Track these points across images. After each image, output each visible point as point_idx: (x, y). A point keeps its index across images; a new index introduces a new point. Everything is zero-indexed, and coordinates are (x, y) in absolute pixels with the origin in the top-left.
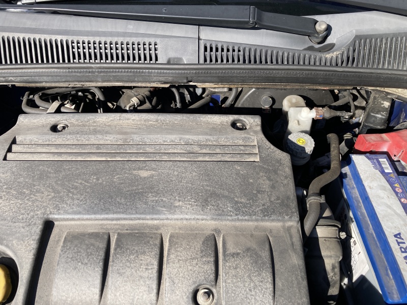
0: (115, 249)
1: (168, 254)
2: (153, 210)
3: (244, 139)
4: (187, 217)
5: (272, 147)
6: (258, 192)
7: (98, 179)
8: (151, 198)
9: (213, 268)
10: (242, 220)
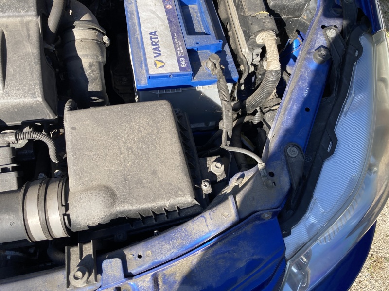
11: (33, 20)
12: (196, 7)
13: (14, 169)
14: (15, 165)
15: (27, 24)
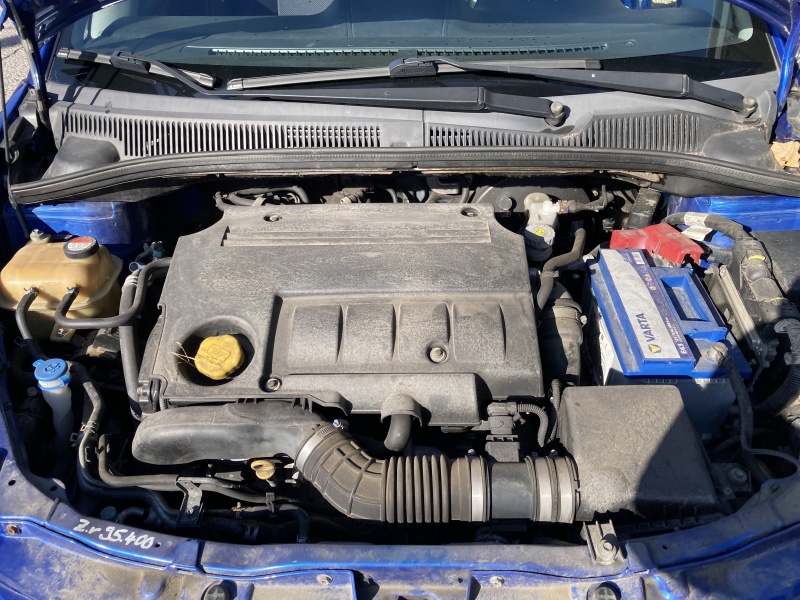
0: (349, 316)
1: (401, 318)
2: (384, 284)
3: (475, 224)
4: (418, 290)
5: (505, 229)
6: (490, 267)
7: (324, 260)
8: (380, 274)
9: (446, 328)
10: (473, 291)
11: (526, 295)
12: (681, 289)
13: (515, 440)
14: (516, 436)
15: (520, 299)
